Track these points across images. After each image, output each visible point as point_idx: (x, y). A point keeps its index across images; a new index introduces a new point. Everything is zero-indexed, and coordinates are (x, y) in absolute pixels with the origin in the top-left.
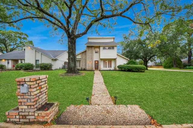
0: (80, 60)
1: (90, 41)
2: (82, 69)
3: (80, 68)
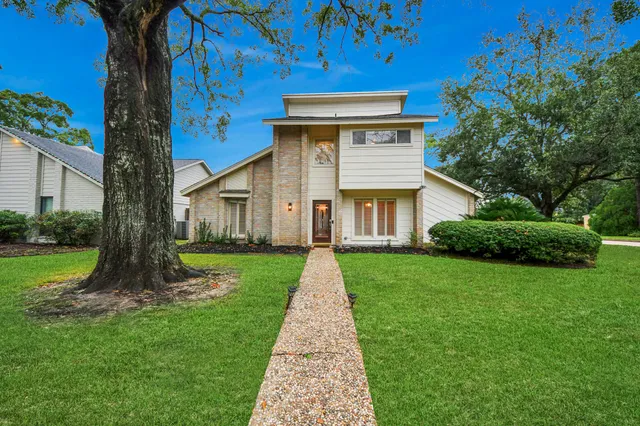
0: (245, 199)
1: (293, 112)
2: (251, 242)
3: (242, 236)
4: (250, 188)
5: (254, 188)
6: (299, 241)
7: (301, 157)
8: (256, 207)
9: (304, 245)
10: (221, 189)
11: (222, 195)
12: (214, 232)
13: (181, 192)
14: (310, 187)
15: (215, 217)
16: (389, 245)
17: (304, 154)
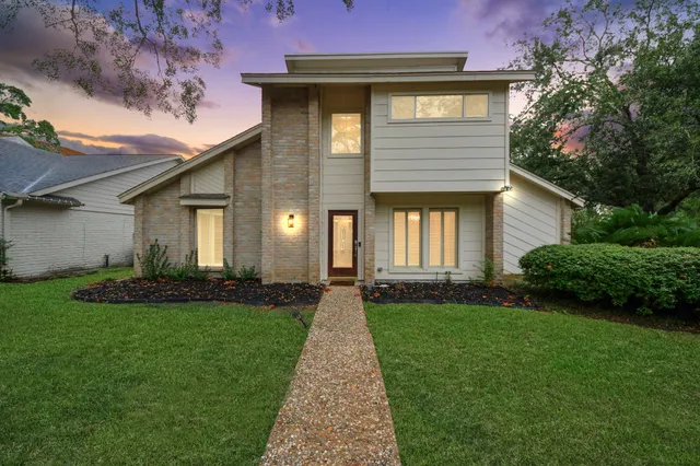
4: (229, 192)
5: (235, 191)
6: (306, 275)
7: (307, 140)
8: (240, 220)
9: (313, 283)
10: (184, 192)
11: (183, 202)
12: (173, 260)
13: (120, 196)
14: (324, 189)
15: (176, 236)
16: (448, 281)
17: (313, 135)
